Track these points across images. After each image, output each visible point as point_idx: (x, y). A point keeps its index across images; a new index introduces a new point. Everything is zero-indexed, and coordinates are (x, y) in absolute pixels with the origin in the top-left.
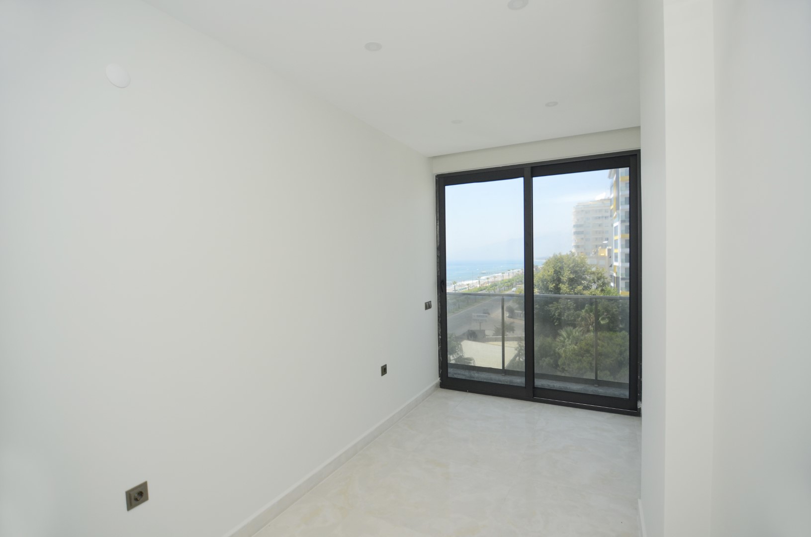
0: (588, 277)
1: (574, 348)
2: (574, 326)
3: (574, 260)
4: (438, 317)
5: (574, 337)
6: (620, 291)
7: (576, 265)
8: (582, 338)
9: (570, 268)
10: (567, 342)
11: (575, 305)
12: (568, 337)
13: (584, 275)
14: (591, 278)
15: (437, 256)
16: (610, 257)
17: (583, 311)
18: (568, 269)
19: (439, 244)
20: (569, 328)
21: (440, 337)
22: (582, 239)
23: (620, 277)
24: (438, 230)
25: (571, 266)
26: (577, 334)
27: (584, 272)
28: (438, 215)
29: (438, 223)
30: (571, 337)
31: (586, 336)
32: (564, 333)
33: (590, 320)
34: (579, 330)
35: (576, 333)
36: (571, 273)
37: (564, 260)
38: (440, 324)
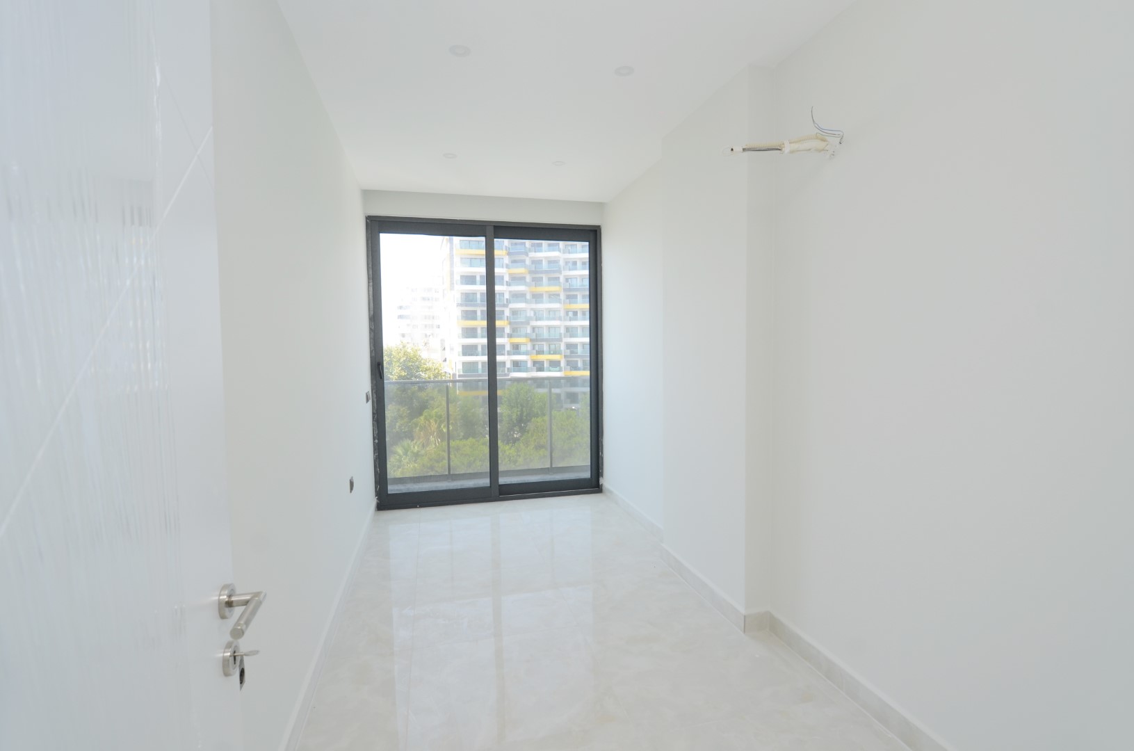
0: (423, 375)
1: (414, 466)
2: (412, 438)
3: (405, 354)
4: (373, 414)
5: (412, 452)
6: (458, 391)
7: (409, 359)
8: (423, 452)
9: (401, 363)
10: (405, 460)
11: (408, 412)
12: (406, 454)
13: (417, 371)
14: (427, 376)
15: (370, 329)
16: (444, 349)
17: (422, 418)
18: (398, 364)
19: (372, 313)
20: (406, 442)
21: (376, 441)
22: (408, 325)
23: (457, 374)
24: (371, 293)
25: (402, 360)
26: (416, 448)
27: (418, 368)
28: (371, 273)
29: (371, 284)
30: (409, 453)
31: (428, 449)
32: (400, 450)
33: (431, 429)
34: (418, 443)
35: (414, 447)
36: (402, 369)
37: (393, 353)
38: (375, 423)
